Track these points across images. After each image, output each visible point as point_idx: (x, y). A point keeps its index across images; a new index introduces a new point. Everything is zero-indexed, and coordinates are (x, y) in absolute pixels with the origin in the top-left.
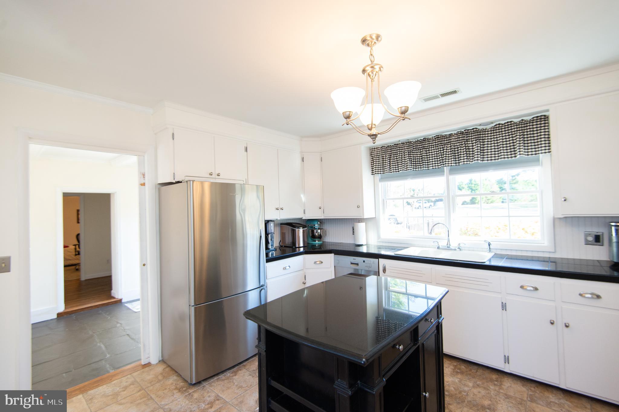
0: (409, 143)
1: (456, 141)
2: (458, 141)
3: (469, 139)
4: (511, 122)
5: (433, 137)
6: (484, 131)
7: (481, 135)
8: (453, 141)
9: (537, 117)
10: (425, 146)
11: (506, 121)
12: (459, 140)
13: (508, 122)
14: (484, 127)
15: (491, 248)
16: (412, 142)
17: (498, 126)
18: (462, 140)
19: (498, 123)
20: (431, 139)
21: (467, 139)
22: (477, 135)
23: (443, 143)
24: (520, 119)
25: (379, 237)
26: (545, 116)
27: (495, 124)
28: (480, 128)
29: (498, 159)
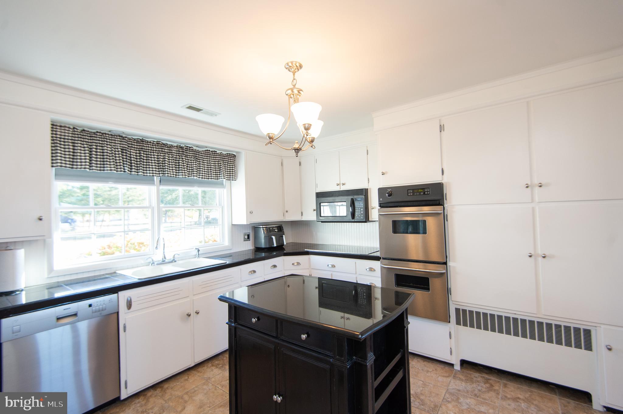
0: (122, 137)
1: (177, 153)
2: (178, 153)
3: (188, 155)
4: (216, 152)
5: (154, 141)
6: (198, 152)
7: (197, 154)
8: (174, 153)
9: (230, 154)
10: (144, 148)
11: (213, 150)
12: (180, 154)
13: (214, 151)
14: (197, 149)
15: (199, 254)
16: (126, 137)
17: (208, 152)
18: (182, 154)
19: (208, 149)
20: (150, 142)
21: (187, 155)
22: (195, 154)
23: (164, 151)
24: (220, 152)
25: (51, 269)
26: (234, 155)
27: (206, 149)
28: (195, 148)
29: (208, 179)
